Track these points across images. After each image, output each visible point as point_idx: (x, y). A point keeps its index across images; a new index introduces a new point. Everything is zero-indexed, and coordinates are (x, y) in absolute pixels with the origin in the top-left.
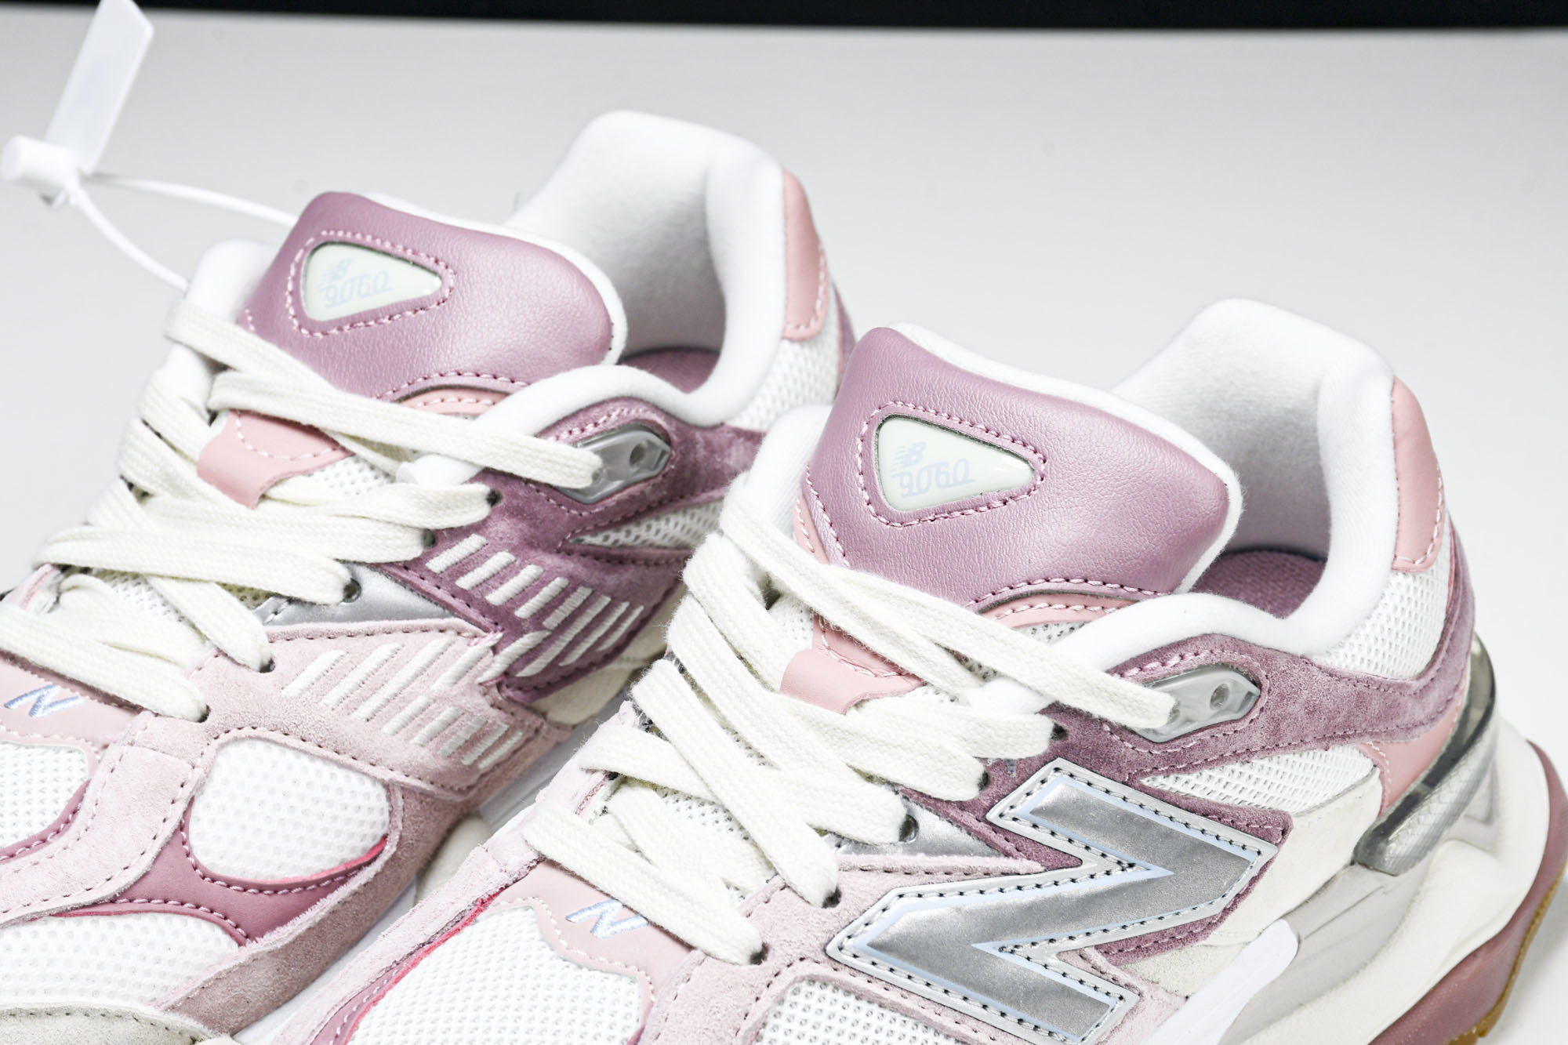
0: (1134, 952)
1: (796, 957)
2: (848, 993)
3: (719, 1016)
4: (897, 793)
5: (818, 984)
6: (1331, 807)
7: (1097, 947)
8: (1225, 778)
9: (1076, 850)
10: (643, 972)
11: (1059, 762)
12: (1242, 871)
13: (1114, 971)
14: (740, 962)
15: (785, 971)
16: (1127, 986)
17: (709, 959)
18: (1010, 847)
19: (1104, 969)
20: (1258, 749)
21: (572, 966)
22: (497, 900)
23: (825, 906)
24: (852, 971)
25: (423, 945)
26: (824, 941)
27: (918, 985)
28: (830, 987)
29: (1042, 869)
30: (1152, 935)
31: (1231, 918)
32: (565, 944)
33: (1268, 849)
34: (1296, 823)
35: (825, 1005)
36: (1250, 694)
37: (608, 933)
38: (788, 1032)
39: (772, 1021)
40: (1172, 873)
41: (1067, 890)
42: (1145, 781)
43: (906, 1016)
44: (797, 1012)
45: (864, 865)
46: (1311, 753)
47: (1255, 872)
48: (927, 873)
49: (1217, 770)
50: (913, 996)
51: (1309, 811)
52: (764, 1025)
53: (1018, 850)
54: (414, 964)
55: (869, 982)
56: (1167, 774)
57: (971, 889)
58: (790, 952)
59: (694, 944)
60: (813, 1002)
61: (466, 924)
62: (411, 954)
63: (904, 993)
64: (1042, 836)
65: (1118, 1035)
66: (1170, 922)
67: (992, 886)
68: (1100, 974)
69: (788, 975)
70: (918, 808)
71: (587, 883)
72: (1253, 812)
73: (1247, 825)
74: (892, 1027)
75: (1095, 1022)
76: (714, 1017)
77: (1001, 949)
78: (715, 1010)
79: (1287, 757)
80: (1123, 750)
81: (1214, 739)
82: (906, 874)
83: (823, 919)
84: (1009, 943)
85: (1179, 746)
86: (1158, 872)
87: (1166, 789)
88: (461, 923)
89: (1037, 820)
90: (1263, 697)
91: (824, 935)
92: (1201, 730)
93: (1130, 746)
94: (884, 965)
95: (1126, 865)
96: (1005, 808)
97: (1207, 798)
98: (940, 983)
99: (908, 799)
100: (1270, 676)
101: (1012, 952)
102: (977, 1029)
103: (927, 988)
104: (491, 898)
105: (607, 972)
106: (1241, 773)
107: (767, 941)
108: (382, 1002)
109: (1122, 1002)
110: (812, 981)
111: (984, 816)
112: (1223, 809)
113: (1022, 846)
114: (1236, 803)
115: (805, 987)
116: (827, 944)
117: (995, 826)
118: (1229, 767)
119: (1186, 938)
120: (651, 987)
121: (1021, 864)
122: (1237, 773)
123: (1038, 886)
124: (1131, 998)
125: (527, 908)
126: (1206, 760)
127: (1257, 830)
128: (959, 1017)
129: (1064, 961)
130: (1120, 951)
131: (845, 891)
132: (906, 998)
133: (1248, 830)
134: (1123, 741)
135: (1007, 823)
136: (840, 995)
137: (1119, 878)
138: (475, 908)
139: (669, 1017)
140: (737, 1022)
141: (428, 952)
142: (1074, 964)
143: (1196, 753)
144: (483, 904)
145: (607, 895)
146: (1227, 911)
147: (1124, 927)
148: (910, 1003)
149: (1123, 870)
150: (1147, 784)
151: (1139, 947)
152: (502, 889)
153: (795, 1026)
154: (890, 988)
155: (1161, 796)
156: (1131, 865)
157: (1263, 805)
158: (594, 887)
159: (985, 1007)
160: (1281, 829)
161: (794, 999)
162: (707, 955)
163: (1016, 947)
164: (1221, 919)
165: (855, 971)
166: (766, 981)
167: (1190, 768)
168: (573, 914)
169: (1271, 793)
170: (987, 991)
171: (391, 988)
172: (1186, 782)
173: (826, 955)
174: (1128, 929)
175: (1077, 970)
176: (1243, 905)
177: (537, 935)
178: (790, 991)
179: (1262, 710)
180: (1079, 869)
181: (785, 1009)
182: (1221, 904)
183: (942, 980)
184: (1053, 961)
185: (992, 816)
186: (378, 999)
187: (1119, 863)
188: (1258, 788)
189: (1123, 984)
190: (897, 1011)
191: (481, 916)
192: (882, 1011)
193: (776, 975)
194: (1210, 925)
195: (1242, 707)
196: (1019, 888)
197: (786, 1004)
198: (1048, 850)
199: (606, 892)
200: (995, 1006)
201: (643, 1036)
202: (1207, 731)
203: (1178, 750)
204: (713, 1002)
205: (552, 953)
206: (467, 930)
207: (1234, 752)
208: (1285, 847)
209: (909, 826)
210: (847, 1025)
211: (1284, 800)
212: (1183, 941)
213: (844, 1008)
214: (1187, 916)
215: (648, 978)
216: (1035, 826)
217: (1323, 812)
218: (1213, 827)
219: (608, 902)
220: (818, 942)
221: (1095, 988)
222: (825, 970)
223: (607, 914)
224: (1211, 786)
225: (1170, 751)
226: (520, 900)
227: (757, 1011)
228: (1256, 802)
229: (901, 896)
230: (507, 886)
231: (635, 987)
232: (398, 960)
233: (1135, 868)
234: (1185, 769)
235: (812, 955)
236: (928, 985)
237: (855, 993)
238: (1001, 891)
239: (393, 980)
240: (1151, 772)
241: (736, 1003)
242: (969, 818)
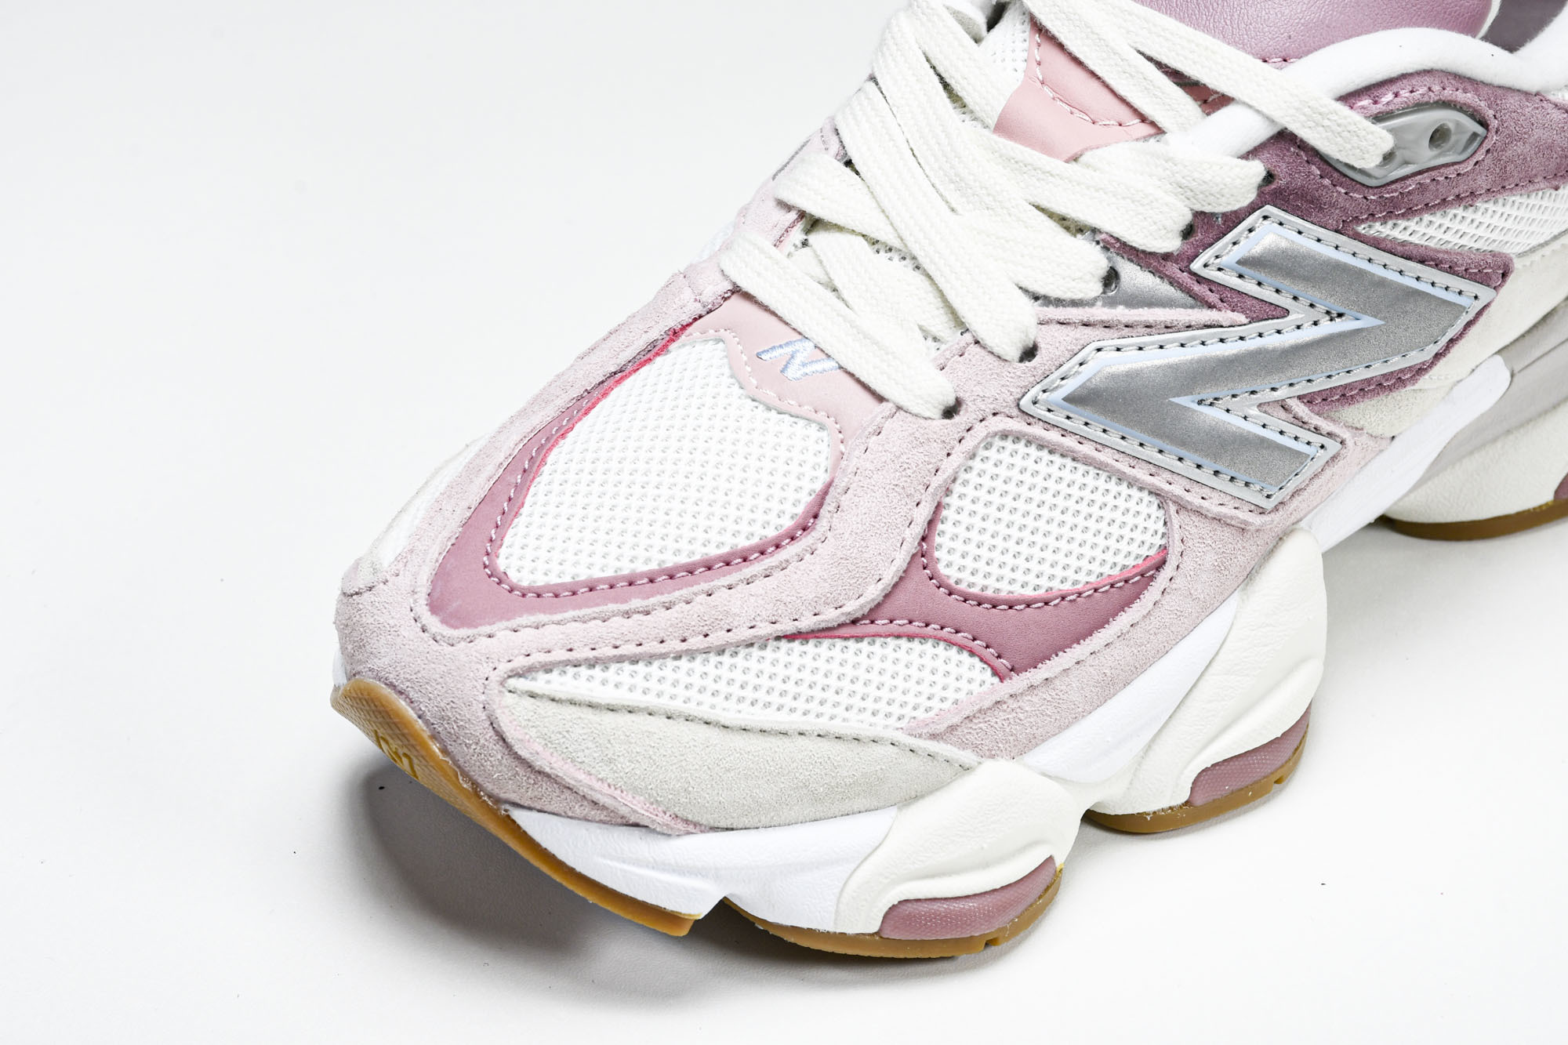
0: (1338, 400)
1: (989, 411)
2: (1041, 447)
3: (909, 472)
4: (1098, 243)
5: (1010, 439)
6: (1556, 245)
7: (1300, 398)
8: (1446, 222)
9: (1283, 301)
10: (832, 419)
11: (1269, 209)
12: (1457, 318)
13: (1316, 420)
14: (933, 417)
15: (978, 427)
16: (1330, 435)
17: (902, 412)
18: (1213, 298)
19: (1306, 419)
20: (1484, 191)
21: (761, 407)
22: (689, 330)
23: (1021, 360)
24: (1046, 426)
25: (615, 373)
26: (1019, 396)
27: (1113, 439)
28: (1023, 442)
29: (1248, 320)
30: (1357, 384)
31: (1443, 362)
32: (754, 382)
33: (1485, 293)
34: (1517, 264)
35: (1017, 460)
36: (1475, 135)
37: (798, 375)
38: (978, 487)
39: (963, 476)
40: (1383, 323)
41: (1272, 341)
42: (1361, 229)
43: (1100, 469)
44: (989, 466)
45: (1062, 319)
46: (1540, 193)
47: (1470, 317)
48: (1126, 326)
49: (1438, 214)
50: (1107, 450)
51: (1533, 250)
52: (954, 481)
53: (1222, 301)
54: (605, 395)
55: (1063, 436)
56: (1384, 222)
57: (1172, 341)
58: (983, 407)
59: (886, 395)
60: (1005, 456)
61: (657, 354)
62: (603, 382)
63: (1098, 446)
64: (1249, 287)
65: (1317, 482)
66: (1378, 370)
67: (1193, 339)
68: (1301, 424)
69: (980, 431)
70: (1119, 258)
71: (780, 319)
72: (1473, 256)
73: (1466, 270)
74: (1084, 480)
75: (1294, 471)
76: (904, 473)
77: (1200, 402)
78: (906, 466)
79: (1513, 198)
80: (1335, 194)
81: (1435, 183)
82: (1106, 327)
83: (1018, 373)
84: (1208, 394)
85: (1396, 191)
86: (1367, 322)
87: (1383, 236)
88: (653, 352)
89: (1243, 270)
90: (1489, 138)
91: (1019, 390)
92: (1420, 173)
93: (1343, 191)
94: (1079, 420)
95: (1335, 315)
96: (1210, 258)
97: (1426, 243)
98: (1136, 435)
99: (1108, 249)
100: (1498, 115)
101: (1211, 404)
102: (1172, 481)
103: (1122, 442)
104: (684, 328)
105: (798, 417)
106: (1463, 217)
107: (961, 395)
108: (571, 435)
109: (1322, 451)
110: (1004, 436)
111: (1189, 266)
112: (1440, 256)
113: (1230, 298)
114: (1457, 248)
115: (998, 443)
116: (1019, 399)
117: (1199, 276)
118: (1452, 212)
119: (1394, 384)
120: (841, 436)
121: (1225, 316)
122: (1459, 218)
123: (1242, 338)
124: (1333, 446)
125: (719, 340)
126: (1427, 205)
127: (1476, 274)
128: (1153, 470)
129: (1265, 412)
130: (1324, 400)
131: (1042, 345)
132: (1100, 451)
133: (1467, 275)
134: (1335, 186)
135: (1211, 274)
136: (1032, 450)
137: (1327, 328)
138: (668, 339)
139: (858, 471)
140: (928, 478)
141: (618, 382)
142: (1275, 414)
143: (1415, 198)
144: (675, 334)
145: (800, 333)
146: (1438, 356)
147: (1329, 377)
148: (1105, 457)
149: (1331, 320)
150: (1363, 232)
151: (1343, 395)
152: (695, 320)
153: (985, 481)
154: (1085, 441)
155: (1376, 243)
156: (1340, 315)
157: (1485, 248)
158: (787, 324)
159: (1180, 459)
160: (1501, 272)
161: (986, 453)
162: (899, 408)
163: (1216, 399)
164: (1432, 364)
165: (1049, 425)
166: (957, 437)
167: (1410, 213)
168: (763, 352)
169: (1493, 236)
170: (1183, 444)
171: (580, 419)
172: (1405, 229)
173: (1020, 410)
174: (1334, 378)
175: (1278, 420)
176: (1456, 350)
177: (727, 371)
178: (982, 445)
179: (1488, 151)
180: (1285, 319)
181: (977, 464)
182: (1434, 349)
183: (1138, 434)
184: (1254, 411)
185: (1196, 266)
186: (567, 432)
187: (1328, 313)
188: (1480, 232)
189: (1325, 433)
190: (1090, 464)
191: (673, 346)
192: (1075, 464)
193: (968, 430)
194: (1420, 370)
195: (1466, 148)
196: (1222, 341)
197: (978, 459)
198: (1254, 302)
199: (799, 330)
200: (1192, 458)
201: (831, 489)
202: (1426, 175)
203: (1395, 194)
204: (904, 458)
205: (741, 391)
206: (659, 359)
207: (1458, 196)
208: (1503, 291)
209: (1111, 278)
210: (1039, 480)
211: (1507, 243)
212: (1390, 389)
213: (1036, 462)
214: (1397, 363)
215: (838, 426)
216: (1241, 276)
217: (1547, 250)
218: (1429, 273)
219: (800, 340)
220: (1012, 398)
221: (1296, 438)
222: (1017, 425)
223: (798, 354)
224: (1431, 231)
225: (1388, 196)
226: (712, 332)
227: (949, 466)
228: (1476, 246)
229: (1099, 350)
230: (701, 317)
231: (824, 434)
232: (589, 389)
233: (1344, 318)
234: (1403, 215)
235: (1006, 410)
236: (1123, 438)
237: (1048, 447)
238: (1203, 343)
239: (583, 410)
240: (1367, 219)
241: (927, 459)
242: (1173, 269)
